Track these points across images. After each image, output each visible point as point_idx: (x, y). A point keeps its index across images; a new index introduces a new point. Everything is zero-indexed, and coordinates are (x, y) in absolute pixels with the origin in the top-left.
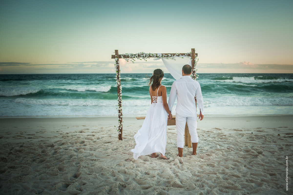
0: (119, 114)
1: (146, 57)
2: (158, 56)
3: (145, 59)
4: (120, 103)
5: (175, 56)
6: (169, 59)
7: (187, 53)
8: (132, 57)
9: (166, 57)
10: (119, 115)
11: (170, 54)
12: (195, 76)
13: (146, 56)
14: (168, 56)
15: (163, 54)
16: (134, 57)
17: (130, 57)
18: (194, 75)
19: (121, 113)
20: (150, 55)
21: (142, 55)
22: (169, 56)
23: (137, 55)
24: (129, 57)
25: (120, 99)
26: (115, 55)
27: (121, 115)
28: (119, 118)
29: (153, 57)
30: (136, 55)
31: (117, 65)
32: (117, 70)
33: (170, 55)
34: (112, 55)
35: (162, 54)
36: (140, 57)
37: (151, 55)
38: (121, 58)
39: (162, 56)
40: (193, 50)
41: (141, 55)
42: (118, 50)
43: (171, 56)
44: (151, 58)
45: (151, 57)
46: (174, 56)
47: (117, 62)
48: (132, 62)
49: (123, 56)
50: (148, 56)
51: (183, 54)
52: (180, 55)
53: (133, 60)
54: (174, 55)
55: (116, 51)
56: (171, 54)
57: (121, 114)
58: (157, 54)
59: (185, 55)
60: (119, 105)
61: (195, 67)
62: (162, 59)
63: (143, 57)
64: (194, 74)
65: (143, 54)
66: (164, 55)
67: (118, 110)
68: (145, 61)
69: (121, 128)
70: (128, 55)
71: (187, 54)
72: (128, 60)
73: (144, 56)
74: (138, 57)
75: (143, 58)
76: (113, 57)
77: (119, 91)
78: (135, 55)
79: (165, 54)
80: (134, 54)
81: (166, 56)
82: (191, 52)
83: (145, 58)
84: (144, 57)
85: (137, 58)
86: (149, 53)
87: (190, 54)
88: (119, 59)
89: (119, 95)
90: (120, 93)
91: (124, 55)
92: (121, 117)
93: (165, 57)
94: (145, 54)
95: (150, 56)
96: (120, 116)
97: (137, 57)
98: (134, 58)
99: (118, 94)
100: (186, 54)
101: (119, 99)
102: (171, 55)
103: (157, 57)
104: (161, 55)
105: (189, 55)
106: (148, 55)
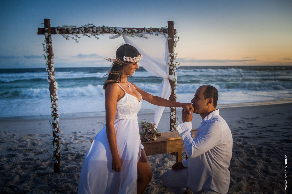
0: (53, 130)
1: (98, 33)
2: (118, 31)
3: (96, 36)
4: (54, 112)
5: (144, 32)
6: (135, 36)
7: (160, 28)
8: (74, 31)
9: (129, 33)
10: (53, 132)
11: (136, 29)
13: (97, 30)
14: (132, 32)
15: (124, 29)
16: (78, 33)
17: (71, 32)
19: (58, 129)
20: (103, 29)
21: (91, 29)
22: (134, 31)
23: (83, 29)
24: (69, 32)
25: (55, 105)
26: (44, 28)
27: (57, 132)
28: (54, 137)
29: (108, 33)
31: (47, 45)
32: (48, 54)
33: (136, 31)
34: (39, 29)
36: (88, 33)
37: (107, 30)
38: (55, 33)
39: (123, 32)
40: (171, 24)
41: (89, 29)
42: (49, 20)
43: (138, 32)
44: (106, 34)
45: (106, 32)
47: (48, 41)
48: (75, 41)
49: (58, 30)
50: (101, 31)
51: (155, 30)
52: (151, 30)
53: (75, 38)
54: (143, 30)
55: (47, 22)
56: (138, 29)
57: (56, 130)
58: (115, 28)
59: (158, 31)
60: (54, 115)
61: (173, 50)
62: (123, 37)
63: (93, 32)
64: (172, 61)
66: (127, 30)
67: (52, 123)
68: (97, 38)
70: (68, 29)
72: (68, 37)
73: (95, 30)
74: (84, 31)
75: (93, 34)
76: (41, 31)
77: (53, 91)
78: (79, 29)
79: (128, 29)
80: (78, 27)
81: (130, 31)
82: (168, 26)
83: (96, 34)
85: (82, 34)
86: (102, 26)
87: (166, 29)
89: (54, 98)
90: (54, 94)
91: (59, 28)
92: (58, 134)
94: (95, 28)
95: (104, 31)
96: (55, 133)
97: (82, 31)
98: (78, 35)
99: (52, 96)
100: (160, 30)
101: (53, 105)
103: (115, 32)
104: (122, 30)
105: (164, 31)
106: (101, 29)
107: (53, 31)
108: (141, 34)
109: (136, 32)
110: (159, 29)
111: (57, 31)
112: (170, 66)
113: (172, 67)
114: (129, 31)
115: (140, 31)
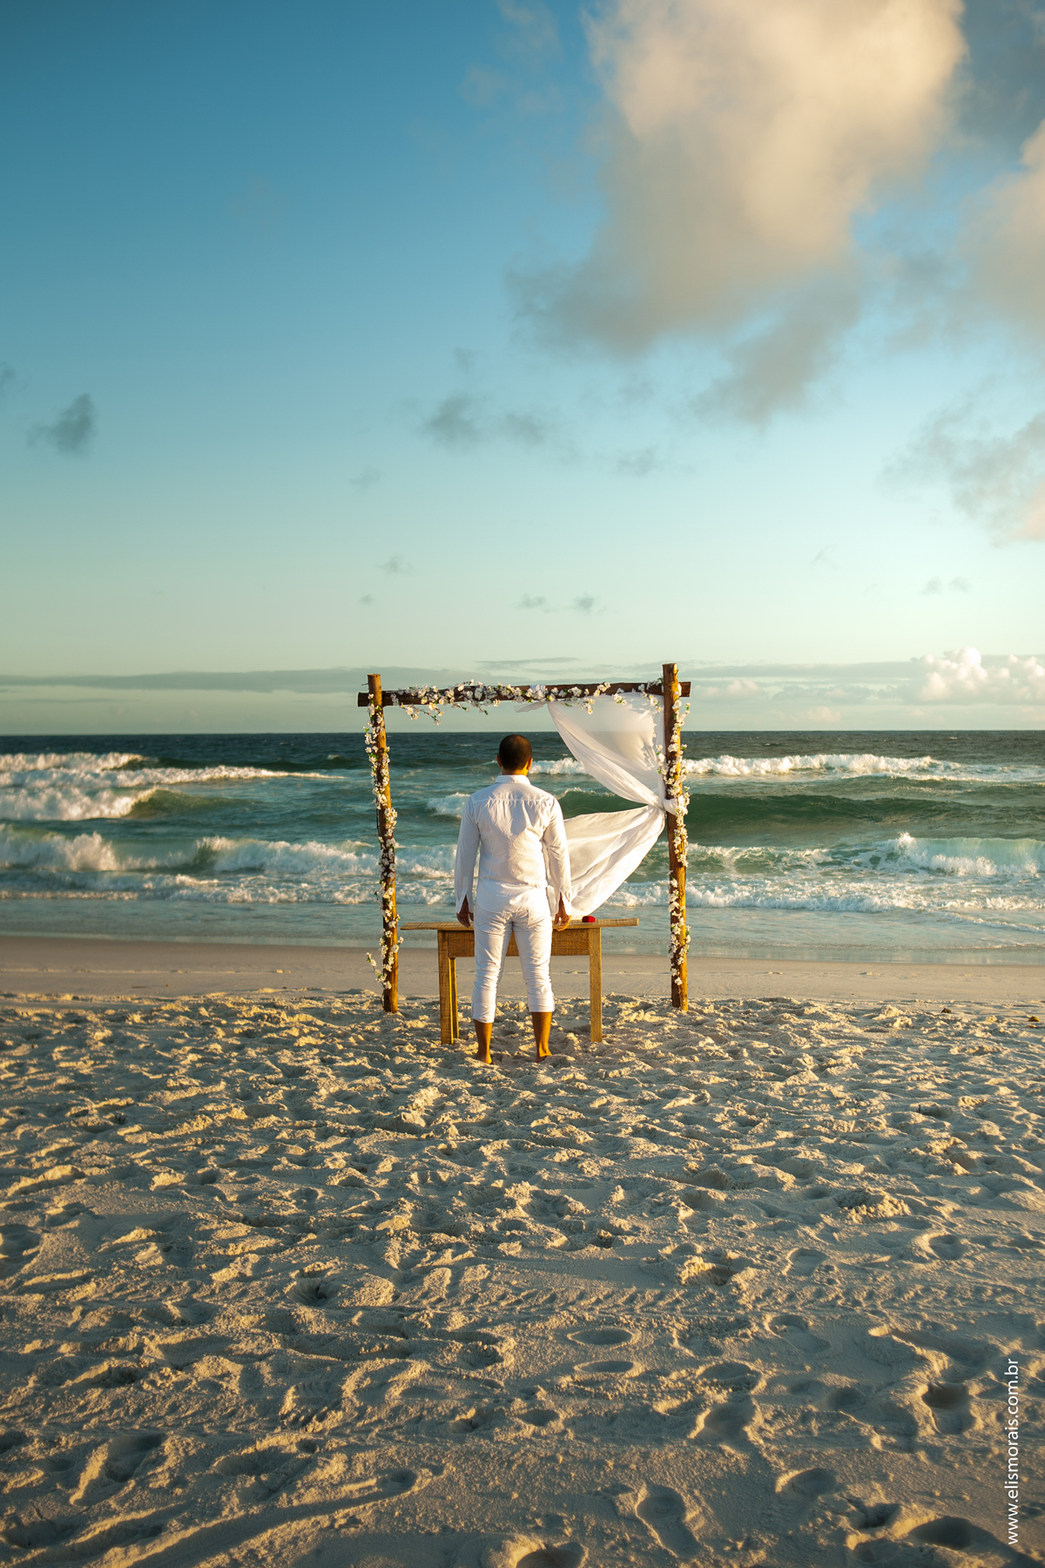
1: (486, 701)
2: (531, 693)
3: (483, 707)
4: (386, 874)
5: (595, 693)
6: (574, 704)
7: (645, 682)
8: (430, 699)
9: (561, 697)
10: (384, 919)
11: (579, 686)
12: (676, 774)
13: (484, 695)
14: (570, 695)
15: (550, 688)
17: (423, 701)
20: (498, 692)
21: (471, 693)
22: (573, 693)
23: (451, 694)
24: (420, 699)
25: (389, 859)
26: (367, 695)
27: (390, 919)
29: (511, 699)
30: (448, 694)
31: (375, 729)
34: (360, 695)
35: (547, 687)
36: (462, 700)
37: (504, 693)
38: (391, 703)
39: (546, 695)
40: (669, 670)
41: (465, 693)
42: (377, 675)
43: (582, 695)
44: (503, 703)
45: (505, 698)
46: (591, 694)
47: (376, 721)
48: (432, 720)
49: (398, 696)
50: (494, 696)
51: (630, 688)
52: (620, 690)
53: (433, 713)
54: (593, 688)
55: (373, 680)
56: (582, 687)
57: (389, 915)
58: (525, 689)
59: (638, 691)
60: (384, 881)
61: (675, 737)
62: (546, 706)
63: (474, 698)
64: (671, 766)
65: (473, 689)
66: (555, 690)
67: (381, 899)
69: (389, 968)
70: (417, 694)
71: (646, 685)
73: (478, 695)
74: (453, 698)
75: (475, 702)
76: (363, 700)
77: (385, 827)
78: (442, 692)
79: (561, 688)
80: (441, 688)
81: (562, 693)
82: (662, 677)
83: (482, 703)
84: (477, 700)
85: (448, 703)
86: (496, 685)
87: (660, 685)
88: (386, 709)
89: (385, 844)
90: (386, 835)
91: (401, 693)
92: (392, 925)
93: (557, 697)
94: (480, 690)
95: (499, 695)
96: (388, 922)
98: (438, 706)
99: (381, 838)
102: (580, 691)
103: (525, 697)
104: (542, 692)
105: (653, 689)
106: (492, 691)
107: (387, 699)
108: (585, 699)
109: (579, 694)
110: (640, 684)
111: (394, 699)
113: (671, 781)
114: (560, 694)
115: (587, 690)
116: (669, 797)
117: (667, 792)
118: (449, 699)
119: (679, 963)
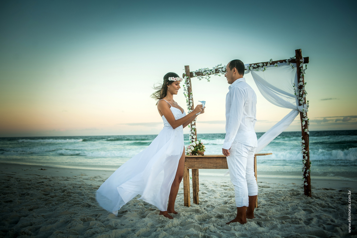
5: (268, 65)
6: (259, 70)
8: (207, 73)
11: (262, 63)
14: (258, 66)
15: (251, 65)
17: (204, 74)
18: (301, 93)
23: (214, 70)
30: (212, 70)
34: (183, 74)
36: (218, 72)
39: (249, 67)
40: (298, 53)
41: (219, 70)
48: (208, 81)
51: (282, 61)
53: (208, 78)
54: (267, 63)
55: (187, 68)
56: (263, 63)
59: (285, 62)
61: (301, 79)
62: (251, 72)
63: (223, 71)
64: (300, 91)
70: (202, 71)
71: (289, 60)
72: (202, 78)
74: (215, 72)
79: (254, 64)
80: (210, 69)
81: (256, 66)
82: (296, 55)
85: (214, 75)
87: (295, 59)
88: (191, 78)
91: (197, 72)
93: (254, 68)
98: (210, 75)
105: (292, 61)
107: (191, 75)
109: (262, 66)
110: (287, 60)
111: (194, 75)
112: (298, 97)
114: (254, 67)
115: (265, 64)
116: (300, 105)
117: (299, 103)
118: (213, 72)
119: (306, 176)
